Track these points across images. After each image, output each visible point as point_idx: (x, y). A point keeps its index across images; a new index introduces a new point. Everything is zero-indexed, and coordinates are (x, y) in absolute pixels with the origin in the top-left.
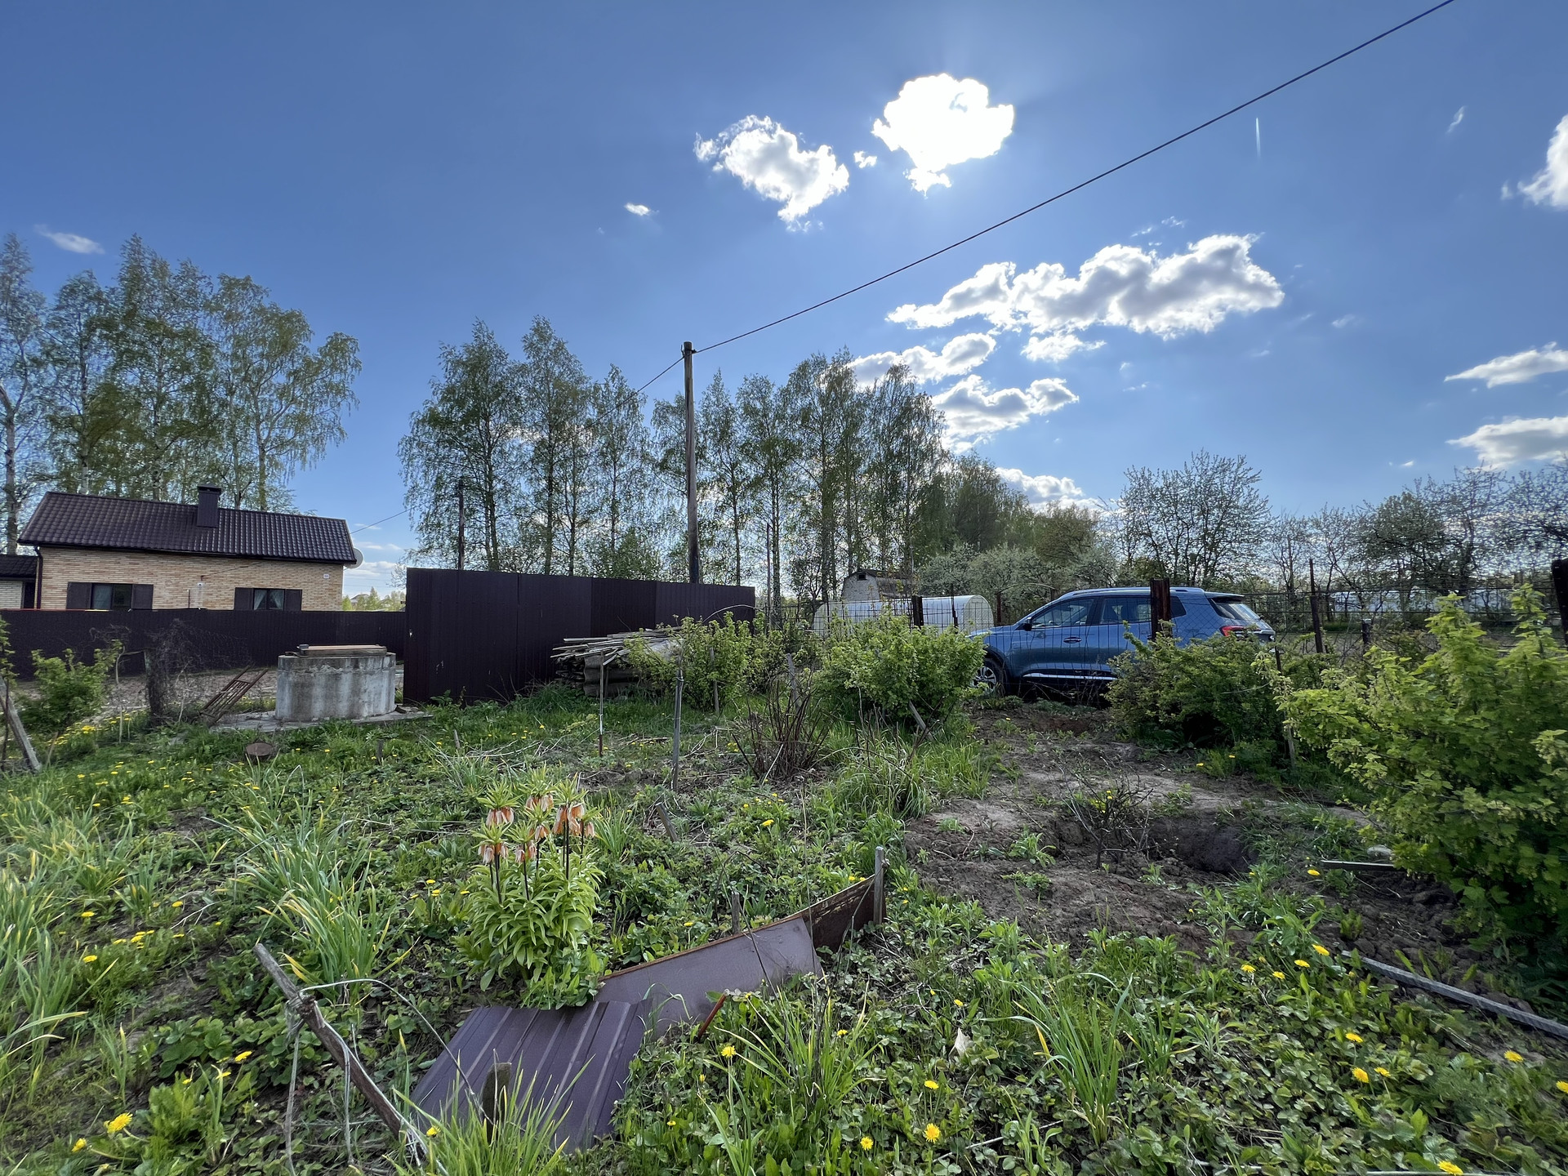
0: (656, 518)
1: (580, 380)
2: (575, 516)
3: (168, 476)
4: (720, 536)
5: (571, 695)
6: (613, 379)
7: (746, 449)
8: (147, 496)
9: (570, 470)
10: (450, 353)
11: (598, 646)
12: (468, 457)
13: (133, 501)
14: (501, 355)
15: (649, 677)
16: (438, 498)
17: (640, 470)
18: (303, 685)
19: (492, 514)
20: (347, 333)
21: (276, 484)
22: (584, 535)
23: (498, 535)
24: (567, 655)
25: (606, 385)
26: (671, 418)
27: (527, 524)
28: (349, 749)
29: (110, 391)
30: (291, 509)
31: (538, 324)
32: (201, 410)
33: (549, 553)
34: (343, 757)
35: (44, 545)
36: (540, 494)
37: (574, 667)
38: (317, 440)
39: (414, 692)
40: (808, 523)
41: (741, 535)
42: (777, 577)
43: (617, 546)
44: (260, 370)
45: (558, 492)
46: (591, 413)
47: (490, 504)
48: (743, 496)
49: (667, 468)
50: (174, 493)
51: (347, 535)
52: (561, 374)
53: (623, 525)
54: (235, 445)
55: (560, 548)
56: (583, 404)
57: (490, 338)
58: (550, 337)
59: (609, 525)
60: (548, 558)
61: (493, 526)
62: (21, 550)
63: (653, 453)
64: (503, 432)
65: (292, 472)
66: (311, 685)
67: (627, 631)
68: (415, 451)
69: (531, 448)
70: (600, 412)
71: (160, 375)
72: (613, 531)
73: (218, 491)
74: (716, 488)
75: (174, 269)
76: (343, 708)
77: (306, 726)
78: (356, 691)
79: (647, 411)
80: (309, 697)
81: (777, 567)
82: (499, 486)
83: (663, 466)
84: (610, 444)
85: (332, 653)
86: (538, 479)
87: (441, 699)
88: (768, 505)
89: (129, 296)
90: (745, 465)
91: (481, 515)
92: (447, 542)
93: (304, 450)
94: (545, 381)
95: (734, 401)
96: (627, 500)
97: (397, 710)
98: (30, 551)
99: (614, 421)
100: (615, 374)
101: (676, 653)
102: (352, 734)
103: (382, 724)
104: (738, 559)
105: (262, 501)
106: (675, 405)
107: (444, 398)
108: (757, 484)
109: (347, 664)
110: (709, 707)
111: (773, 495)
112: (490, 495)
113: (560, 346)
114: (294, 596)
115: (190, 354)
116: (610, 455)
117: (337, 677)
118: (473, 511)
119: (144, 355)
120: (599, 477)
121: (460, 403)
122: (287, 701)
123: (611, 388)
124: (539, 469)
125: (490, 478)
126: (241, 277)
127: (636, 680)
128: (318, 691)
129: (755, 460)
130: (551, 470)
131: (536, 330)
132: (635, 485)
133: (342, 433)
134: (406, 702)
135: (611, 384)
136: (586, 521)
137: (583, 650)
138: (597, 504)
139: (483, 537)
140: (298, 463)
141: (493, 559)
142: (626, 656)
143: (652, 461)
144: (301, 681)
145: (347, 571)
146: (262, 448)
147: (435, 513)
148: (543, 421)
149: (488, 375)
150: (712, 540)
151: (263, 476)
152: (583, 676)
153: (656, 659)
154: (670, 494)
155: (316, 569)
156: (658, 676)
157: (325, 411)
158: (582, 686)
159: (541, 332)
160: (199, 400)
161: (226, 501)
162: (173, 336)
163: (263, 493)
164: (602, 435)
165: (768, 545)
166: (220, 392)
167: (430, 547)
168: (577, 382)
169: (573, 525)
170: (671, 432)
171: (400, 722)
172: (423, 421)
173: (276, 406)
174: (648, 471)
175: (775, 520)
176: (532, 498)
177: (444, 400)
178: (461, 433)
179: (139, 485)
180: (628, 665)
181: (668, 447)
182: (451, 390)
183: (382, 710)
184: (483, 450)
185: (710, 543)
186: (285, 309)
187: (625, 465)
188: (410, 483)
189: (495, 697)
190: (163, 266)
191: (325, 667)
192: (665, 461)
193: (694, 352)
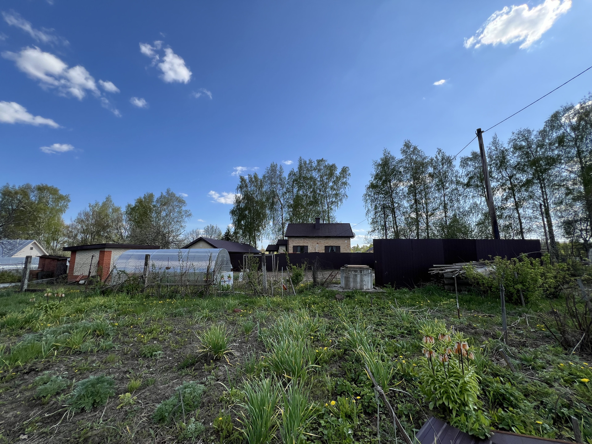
0: (467, 208)
1: (425, 158)
2: (427, 212)
3: (309, 216)
4: (506, 213)
5: (439, 289)
6: (439, 154)
7: (519, 168)
8: (305, 222)
9: (423, 194)
10: (376, 163)
11: (449, 268)
12: (384, 197)
13: (303, 223)
14: (393, 158)
15: (478, 283)
16: (376, 213)
17: (456, 189)
18: (347, 277)
19: (395, 215)
20: (346, 166)
21: (332, 215)
22: (432, 220)
23: (398, 224)
24: (435, 272)
25: (436, 157)
26: (469, 163)
27: (408, 218)
28: (362, 300)
29: (298, 196)
30: (335, 221)
31: (406, 143)
32: (314, 197)
33: (418, 228)
34: (361, 303)
35: (289, 237)
36: (412, 206)
37: (439, 277)
38: (341, 200)
39: (378, 283)
40: (573, 199)
41: (521, 211)
42: (551, 231)
43: (448, 223)
44: (326, 183)
45: (420, 204)
46: (431, 170)
47: (393, 212)
48: (519, 191)
49: (470, 185)
50: (311, 221)
51: (351, 228)
52: (416, 158)
53: (450, 214)
54: (322, 205)
55: (423, 226)
56: (427, 168)
57: (389, 153)
58: (411, 146)
59: (444, 215)
60: (418, 230)
61: (395, 220)
62: (285, 238)
63: (462, 180)
64: (396, 185)
65: (335, 211)
66: (349, 278)
67: (463, 262)
68: (368, 198)
69: (407, 189)
70: (434, 169)
71: (306, 190)
72: (446, 216)
73: (319, 219)
74: (500, 190)
75: (308, 162)
76: (358, 286)
77: (350, 290)
78: (362, 281)
79: (457, 163)
80: (349, 281)
81: (550, 225)
82: (396, 205)
83: (468, 185)
84: (441, 180)
85: (354, 268)
86: (410, 200)
87: (387, 285)
88: (539, 192)
89: (300, 172)
90: (518, 176)
91: (390, 217)
92: (380, 227)
93: (338, 204)
94: (410, 163)
95: (506, 146)
96: (451, 203)
97: (374, 288)
98: (287, 238)
99: (441, 171)
100: (440, 151)
101: (491, 273)
102: (362, 295)
103: (370, 293)
104: (521, 223)
105: (329, 220)
106: (471, 157)
107: (375, 178)
108: (528, 183)
109: (359, 271)
110: (518, 302)
111: (541, 188)
112: (393, 209)
113: (415, 148)
114: (338, 248)
115: (312, 183)
116: (441, 185)
117: (356, 275)
118: (388, 216)
119: (303, 186)
120: (437, 195)
121: (380, 179)
122: (344, 282)
123: (438, 158)
124: (411, 196)
125: (393, 203)
126: (321, 159)
127: (471, 285)
128: (351, 280)
129: (525, 171)
130: (416, 196)
131: (405, 145)
132: (455, 196)
133: (347, 196)
134: (376, 286)
135: (438, 156)
136: (432, 214)
137: (442, 270)
138: (437, 206)
139: (392, 225)
140: (336, 208)
141: (397, 233)
142: (464, 273)
143: (462, 183)
144: (347, 276)
145: (351, 239)
146: (328, 205)
147: (375, 218)
148: (411, 178)
149: (389, 166)
150: (501, 215)
151: (329, 213)
152: (444, 281)
153: (481, 276)
154: (473, 197)
155: (343, 239)
156: (483, 284)
157: (342, 191)
158: (443, 286)
159: (407, 145)
160: (314, 195)
161: (321, 222)
162: (308, 179)
163: (329, 217)
164: (436, 178)
165: (542, 214)
166: (318, 191)
167: (375, 230)
168: (423, 160)
169: (427, 216)
170: (471, 169)
171: (376, 293)
172: (369, 187)
173: (330, 192)
174: (460, 188)
175: (545, 201)
176: (409, 208)
177: (375, 179)
178: (382, 189)
179: (303, 219)
180: (466, 278)
181: (470, 176)
182: (377, 175)
183: (370, 288)
184: (389, 193)
185: (501, 217)
186: (331, 164)
187: (448, 188)
188: (367, 209)
189: (407, 287)
190: (306, 162)
191: (353, 272)
192: (469, 182)
193: (483, 132)
